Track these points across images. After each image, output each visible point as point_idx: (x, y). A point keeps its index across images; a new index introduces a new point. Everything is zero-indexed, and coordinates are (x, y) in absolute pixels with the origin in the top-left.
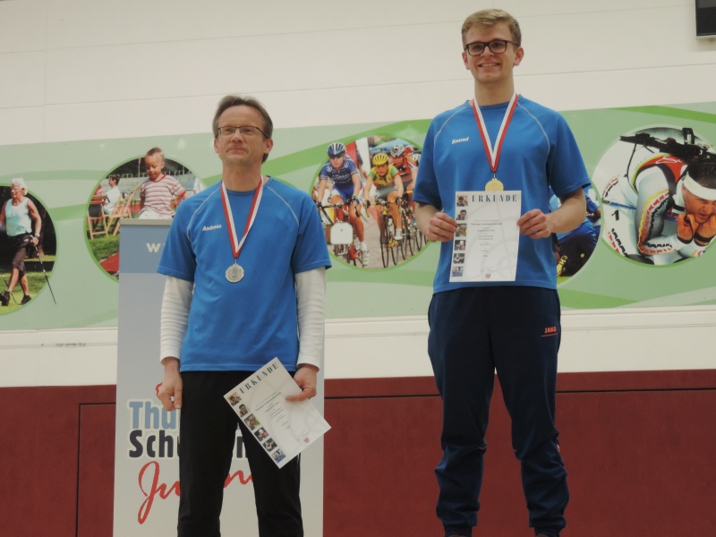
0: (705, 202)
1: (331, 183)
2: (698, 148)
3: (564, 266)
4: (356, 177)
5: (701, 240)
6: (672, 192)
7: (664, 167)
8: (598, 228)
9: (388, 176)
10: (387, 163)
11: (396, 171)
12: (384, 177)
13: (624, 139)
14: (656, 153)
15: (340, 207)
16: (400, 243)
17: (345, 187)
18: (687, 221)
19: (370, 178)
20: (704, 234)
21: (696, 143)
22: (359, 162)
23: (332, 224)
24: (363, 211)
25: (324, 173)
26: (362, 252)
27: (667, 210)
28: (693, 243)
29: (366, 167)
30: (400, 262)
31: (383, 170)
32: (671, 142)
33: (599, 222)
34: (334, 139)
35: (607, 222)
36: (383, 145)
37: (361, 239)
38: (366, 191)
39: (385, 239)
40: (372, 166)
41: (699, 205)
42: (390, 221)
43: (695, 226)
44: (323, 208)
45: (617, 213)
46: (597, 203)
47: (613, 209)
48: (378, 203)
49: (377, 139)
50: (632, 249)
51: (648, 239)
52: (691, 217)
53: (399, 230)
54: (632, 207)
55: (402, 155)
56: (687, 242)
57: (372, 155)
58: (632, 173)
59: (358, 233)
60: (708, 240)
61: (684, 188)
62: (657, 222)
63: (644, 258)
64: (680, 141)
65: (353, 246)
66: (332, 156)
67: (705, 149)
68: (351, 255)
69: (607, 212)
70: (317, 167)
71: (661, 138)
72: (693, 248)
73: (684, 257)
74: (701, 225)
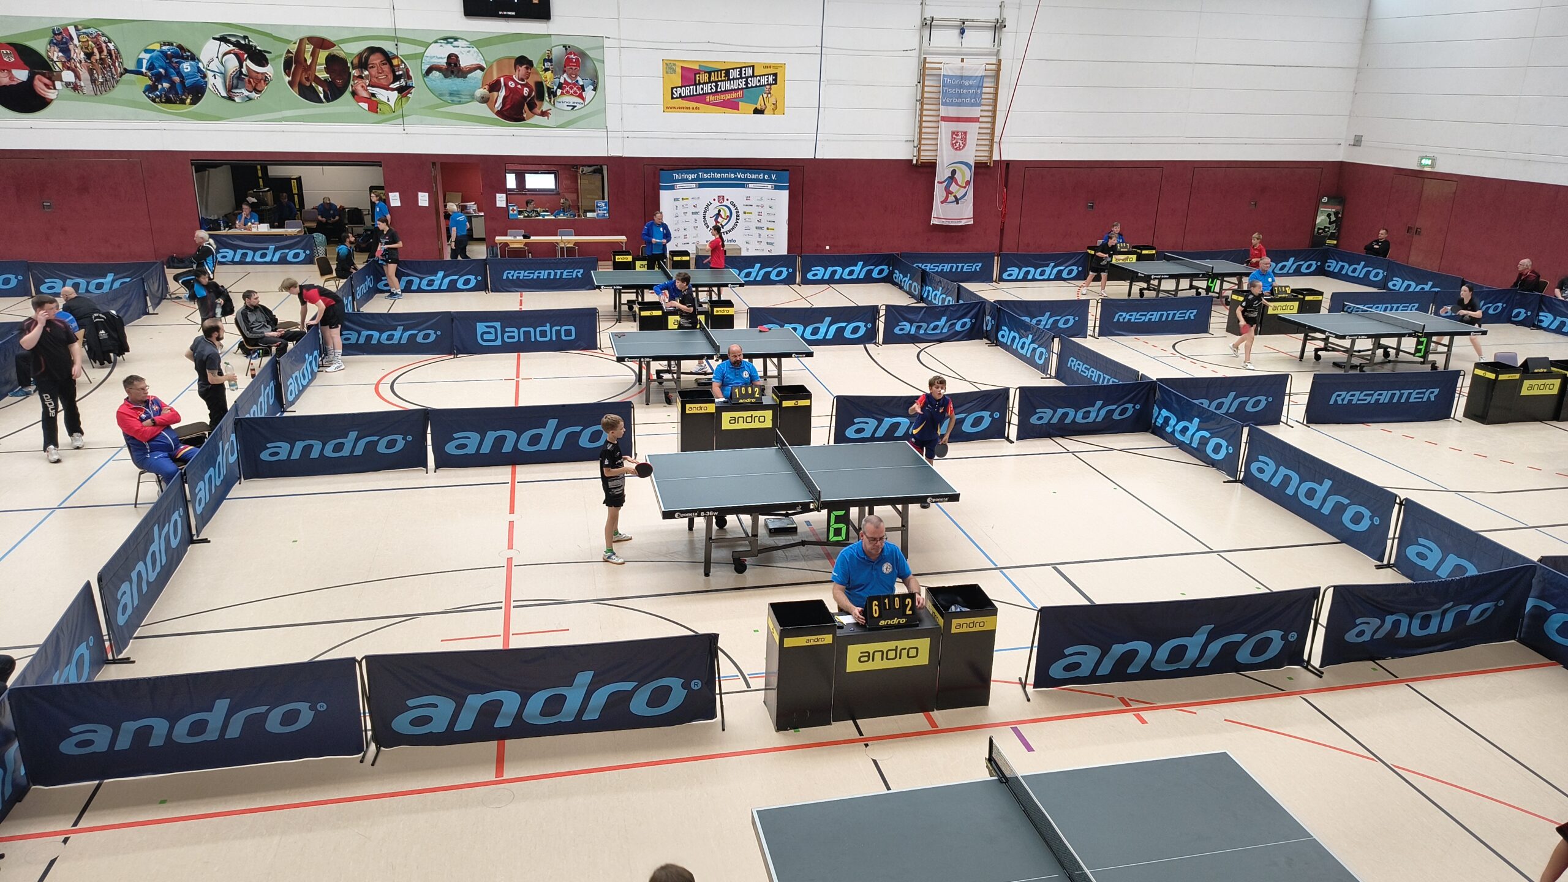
0: (258, 73)
1: (57, 49)
2: (252, 46)
3: (191, 100)
4: (71, 47)
5: (258, 92)
6: (241, 66)
7: (236, 54)
8: (206, 82)
9: (90, 48)
10: (88, 41)
11: (94, 45)
12: (87, 48)
13: (214, 38)
14: (232, 47)
15: (65, 62)
16: (102, 83)
17: (66, 51)
18: (250, 81)
19: (79, 48)
20: (258, 88)
21: (251, 43)
22: (71, 39)
23: (62, 71)
24: (78, 65)
25: (51, 43)
26: (82, 87)
27: (239, 75)
28: (254, 93)
29: (76, 41)
30: (104, 93)
31: (86, 44)
32: (237, 41)
33: (206, 80)
34: (55, 24)
35: (210, 80)
36: (84, 31)
37: (80, 80)
38: (78, 55)
39: (93, 81)
40: (79, 41)
41: (254, 74)
42: (95, 72)
43: (254, 84)
44: (55, 62)
46: (204, 70)
47: (213, 74)
48: (86, 62)
49: (80, 27)
50: (224, 94)
51: (232, 89)
53: (100, 77)
54: (221, 73)
55: (95, 37)
56: (251, 92)
57: (78, 36)
58: (220, 57)
59: (77, 76)
60: (260, 92)
61: (246, 65)
62: (235, 82)
63: (231, 98)
64: (243, 42)
65: (76, 84)
66: (55, 34)
67: (255, 47)
68: (76, 88)
69: (210, 74)
70: (47, 40)
71: (233, 39)
72: (254, 95)
73: (250, 99)
74: (256, 85)
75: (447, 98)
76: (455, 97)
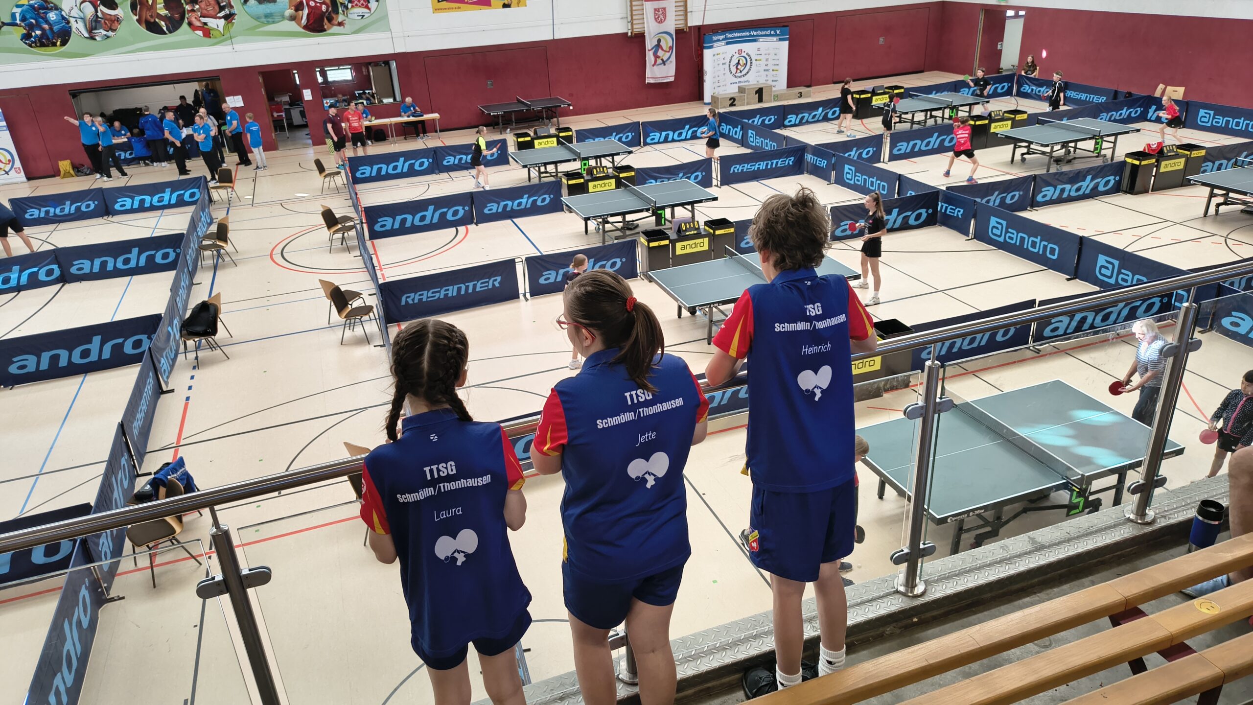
0: (111, 15)
3: (60, 42)
6: (96, 11)
7: (91, 2)
8: (70, 27)
18: (106, 23)
20: (113, 28)
27: (96, 19)
28: (110, 32)
33: (70, 25)
35: (73, 24)
41: (109, 17)
43: (109, 25)
45: (76, 21)
46: (67, 17)
47: (74, 19)
50: (87, 35)
51: (92, 30)
52: (106, 21)
54: (81, 18)
56: (108, 31)
58: (78, 5)
60: (115, 30)
61: (101, 10)
62: (94, 24)
63: (92, 38)
69: (72, 20)
72: (110, 33)
73: (108, 37)
74: (111, 25)
75: (263, 20)
76: (269, 18)
